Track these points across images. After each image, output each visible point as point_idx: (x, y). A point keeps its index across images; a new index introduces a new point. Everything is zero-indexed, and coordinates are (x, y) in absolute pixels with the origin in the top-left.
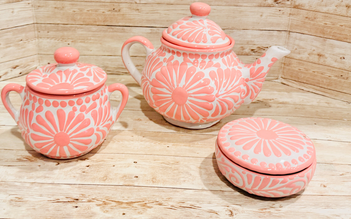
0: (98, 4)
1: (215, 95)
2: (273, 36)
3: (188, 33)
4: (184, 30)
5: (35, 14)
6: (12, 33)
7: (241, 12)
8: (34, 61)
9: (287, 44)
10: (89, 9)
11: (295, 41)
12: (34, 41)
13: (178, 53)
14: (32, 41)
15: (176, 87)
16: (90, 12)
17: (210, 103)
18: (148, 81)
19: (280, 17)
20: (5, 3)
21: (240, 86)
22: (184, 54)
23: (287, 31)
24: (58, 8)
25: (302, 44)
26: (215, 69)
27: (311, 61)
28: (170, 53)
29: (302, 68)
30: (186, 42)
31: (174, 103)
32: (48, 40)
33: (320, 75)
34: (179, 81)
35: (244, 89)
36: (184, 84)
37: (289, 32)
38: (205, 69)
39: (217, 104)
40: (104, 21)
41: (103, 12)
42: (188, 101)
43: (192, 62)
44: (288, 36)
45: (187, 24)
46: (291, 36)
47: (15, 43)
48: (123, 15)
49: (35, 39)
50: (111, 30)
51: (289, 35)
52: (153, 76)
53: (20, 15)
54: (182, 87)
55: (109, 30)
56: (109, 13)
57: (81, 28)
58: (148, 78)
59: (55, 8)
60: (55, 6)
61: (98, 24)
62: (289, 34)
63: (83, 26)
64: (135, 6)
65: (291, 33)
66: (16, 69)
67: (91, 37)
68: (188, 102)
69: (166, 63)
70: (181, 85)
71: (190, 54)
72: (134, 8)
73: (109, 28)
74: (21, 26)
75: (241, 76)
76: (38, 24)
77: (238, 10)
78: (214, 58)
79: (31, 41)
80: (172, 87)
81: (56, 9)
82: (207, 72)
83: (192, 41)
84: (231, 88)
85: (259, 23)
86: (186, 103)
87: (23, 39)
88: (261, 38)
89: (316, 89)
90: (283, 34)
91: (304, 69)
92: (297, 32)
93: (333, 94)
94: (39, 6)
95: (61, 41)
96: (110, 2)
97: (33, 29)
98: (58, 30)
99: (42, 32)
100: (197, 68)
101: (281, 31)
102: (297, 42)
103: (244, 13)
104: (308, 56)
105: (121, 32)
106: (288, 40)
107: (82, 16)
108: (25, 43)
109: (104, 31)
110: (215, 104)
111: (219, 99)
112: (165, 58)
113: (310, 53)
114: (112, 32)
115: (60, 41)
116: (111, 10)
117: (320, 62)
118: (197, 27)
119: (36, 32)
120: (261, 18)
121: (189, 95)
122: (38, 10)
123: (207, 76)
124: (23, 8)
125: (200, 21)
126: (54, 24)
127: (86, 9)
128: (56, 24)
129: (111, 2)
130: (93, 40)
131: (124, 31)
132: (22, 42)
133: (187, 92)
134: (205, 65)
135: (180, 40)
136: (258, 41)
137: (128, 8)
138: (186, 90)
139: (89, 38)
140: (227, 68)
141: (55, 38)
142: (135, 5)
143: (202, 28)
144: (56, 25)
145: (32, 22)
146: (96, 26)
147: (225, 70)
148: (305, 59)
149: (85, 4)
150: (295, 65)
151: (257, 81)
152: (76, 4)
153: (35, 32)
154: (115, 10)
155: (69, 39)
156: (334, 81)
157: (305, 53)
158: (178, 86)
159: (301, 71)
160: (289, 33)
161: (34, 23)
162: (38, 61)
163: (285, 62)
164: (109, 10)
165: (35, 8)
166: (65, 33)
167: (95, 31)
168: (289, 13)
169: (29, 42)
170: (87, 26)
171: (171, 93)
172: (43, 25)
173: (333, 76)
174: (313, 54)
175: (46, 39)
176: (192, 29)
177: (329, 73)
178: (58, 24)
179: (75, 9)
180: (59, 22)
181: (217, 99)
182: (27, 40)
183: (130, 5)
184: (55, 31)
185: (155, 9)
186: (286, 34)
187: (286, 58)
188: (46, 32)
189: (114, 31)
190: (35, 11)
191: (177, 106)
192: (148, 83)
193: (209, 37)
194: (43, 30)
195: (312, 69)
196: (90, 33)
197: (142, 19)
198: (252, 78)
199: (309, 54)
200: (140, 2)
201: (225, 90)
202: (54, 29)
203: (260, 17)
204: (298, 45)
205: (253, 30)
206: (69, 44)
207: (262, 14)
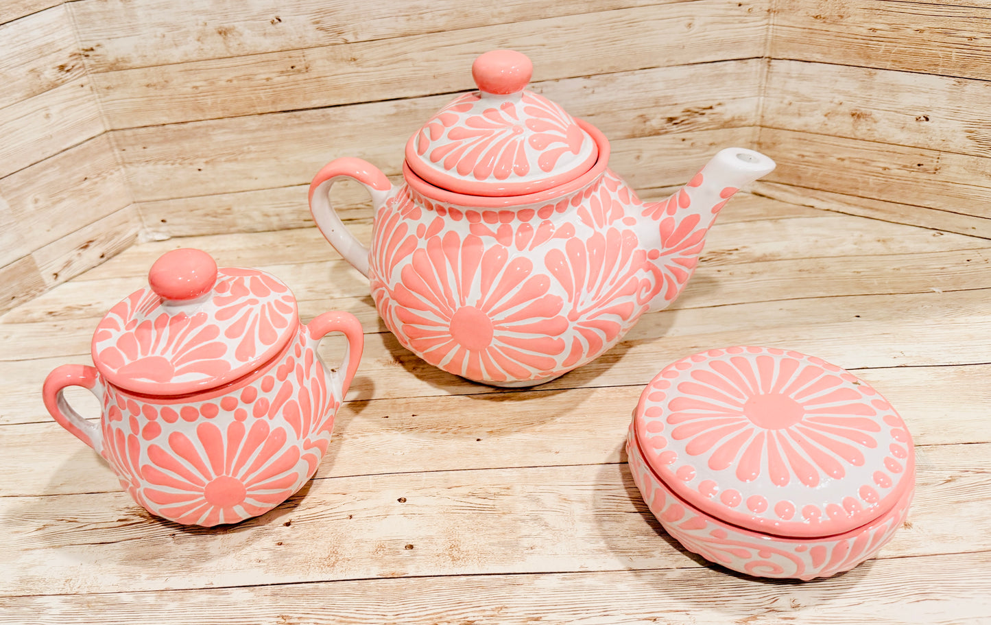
0: (251, 59)
1: (566, 316)
2: (725, 74)
3: (474, 150)
4: (460, 144)
5: (103, 109)
6: (58, 168)
7: (631, 23)
8: (127, 222)
9: (765, 92)
10: (231, 75)
11: (785, 82)
12: (117, 174)
13: (455, 214)
14: (111, 174)
15: (458, 306)
16: (235, 82)
17: (555, 338)
18: (384, 289)
19: (741, 22)
20: (23, 99)
21: (635, 275)
22: (470, 215)
23: (762, 57)
24: (154, 86)
25: (805, 88)
26: (560, 244)
27: (831, 133)
28: (432, 211)
29: (809, 151)
30: (469, 180)
31: (458, 346)
32: (150, 167)
33: (859, 166)
34: (464, 291)
35: (647, 279)
36: (479, 298)
37: (767, 59)
38: (530, 249)
39: (574, 337)
40: (273, 102)
41: (268, 79)
42: (493, 339)
43: (496, 232)
44: (766, 70)
45: (468, 122)
46: (774, 71)
47: (71, 189)
48: (319, 79)
49: (118, 170)
50: (296, 121)
51: (769, 68)
52: (396, 278)
53: (66, 121)
54: (474, 306)
55: (289, 122)
56: (283, 78)
57: (222, 127)
58: (384, 280)
59: (148, 86)
60: (146, 81)
61: (260, 112)
62: (770, 66)
63: (226, 121)
64: (344, 51)
65: (773, 62)
66: (89, 248)
67: (248, 145)
68: (494, 343)
69: (426, 239)
70: (472, 301)
71: (485, 214)
72: (345, 57)
73: (290, 118)
74: (77, 145)
75: (635, 246)
76: (116, 132)
77: (623, 19)
78: (555, 213)
79: (110, 176)
80: (446, 306)
81: (151, 89)
82: (537, 257)
83: (485, 177)
84: (610, 288)
85: (684, 47)
86: (490, 345)
87: (88, 176)
88: (691, 84)
89: (849, 202)
90: (751, 66)
91: (813, 155)
92: (791, 58)
93: (895, 213)
94: (108, 88)
95: (180, 164)
96: (280, 49)
97: (107, 146)
98: (166, 140)
99: (129, 149)
100: (508, 249)
101: (746, 61)
102: (792, 85)
103: (639, 25)
104: (826, 118)
105: (323, 123)
106: (767, 81)
107: (217, 98)
108: (96, 183)
109: (278, 125)
110: (568, 338)
111: (578, 324)
112: (421, 227)
113: (828, 112)
114: (300, 125)
115: (177, 165)
116: (288, 71)
117: (859, 134)
118: (497, 131)
119: (117, 152)
120: (688, 32)
121: (497, 326)
122: (108, 98)
123: (539, 269)
124: (71, 100)
125: (503, 108)
126: (153, 126)
127: (222, 78)
128: (157, 126)
129: (281, 51)
130: (256, 152)
131: (327, 120)
132: (87, 183)
133: (491, 318)
134: (531, 237)
135: (452, 176)
136: (684, 95)
137: (328, 60)
138: (487, 314)
139: (245, 148)
140: (595, 232)
141: (164, 159)
142: (345, 48)
143: (510, 132)
144: (161, 128)
145: (102, 130)
146: (257, 117)
147: (589, 241)
148: (815, 129)
149: (219, 66)
150: (789, 146)
151: (680, 254)
152: (196, 70)
153: (113, 151)
154: (295, 69)
155: (197, 157)
156: (898, 179)
157: (816, 112)
158: (462, 303)
159: (806, 159)
160: (769, 62)
161: (106, 132)
162: (136, 218)
163: (762, 140)
164: (282, 72)
165: (98, 93)
166: (186, 145)
167: (253, 131)
168: (767, 9)
169: (105, 178)
170: (233, 120)
171: (449, 323)
172: (128, 133)
173: (895, 166)
174: (837, 114)
175: (143, 164)
176: (483, 138)
177: (882, 160)
178: (164, 125)
179: (196, 81)
180: (164, 120)
181: (572, 324)
182: (99, 175)
183: (331, 51)
184: (159, 143)
185: (398, 51)
186: (760, 66)
187: (764, 129)
188: (139, 148)
189: (303, 124)
190: (101, 102)
191: (468, 352)
192: (386, 295)
193: (533, 156)
194: (132, 145)
195: (835, 153)
196: (244, 136)
197: (368, 82)
198: (667, 247)
199: (826, 116)
200: (356, 38)
201: (593, 299)
202: (158, 139)
203: (686, 29)
204: (796, 94)
205: (669, 68)
206: (199, 170)
207: (690, 21)
